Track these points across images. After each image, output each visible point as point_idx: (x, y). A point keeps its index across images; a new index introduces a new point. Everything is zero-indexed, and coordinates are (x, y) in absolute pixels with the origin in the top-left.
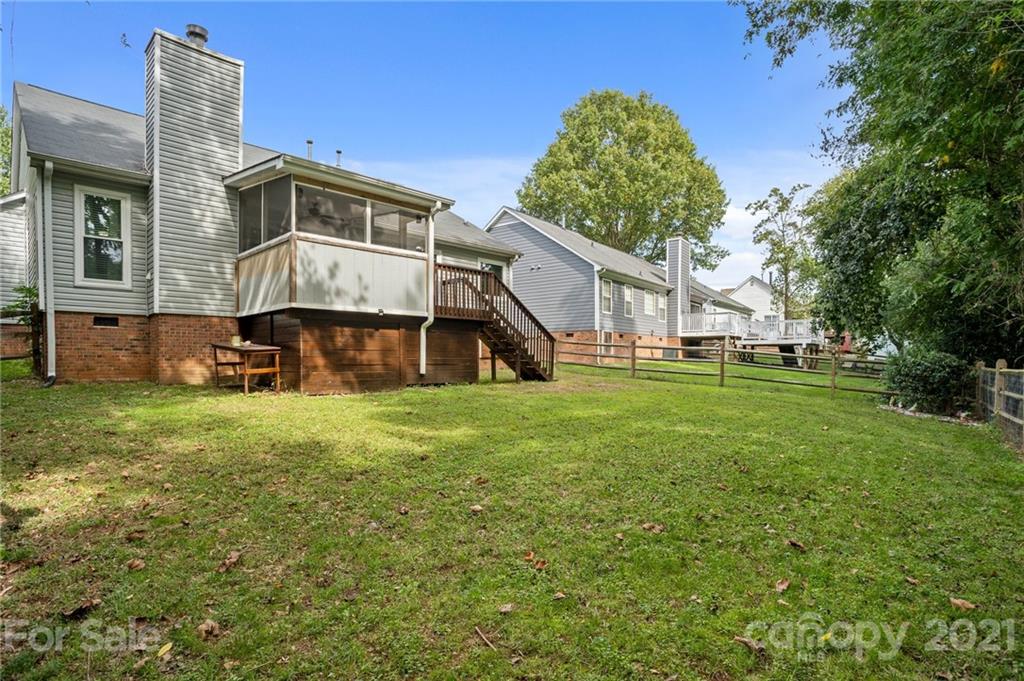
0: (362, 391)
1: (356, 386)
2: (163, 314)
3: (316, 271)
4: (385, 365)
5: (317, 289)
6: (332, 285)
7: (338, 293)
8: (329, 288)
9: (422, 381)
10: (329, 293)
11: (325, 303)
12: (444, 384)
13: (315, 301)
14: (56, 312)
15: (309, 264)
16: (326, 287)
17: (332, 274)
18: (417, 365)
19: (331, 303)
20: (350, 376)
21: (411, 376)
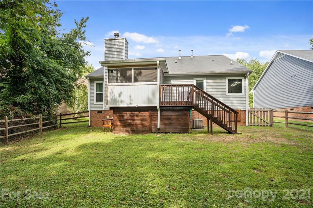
0: (133, 134)
1: (131, 132)
2: (105, 110)
3: (114, 95)
4: (142, 125)
5: (115, 101)
6: (120, 99)
7: (122, 102)
8: (119, 100)
9: (159, 131)
10: (118, 102)
11: (117, 105)
12: (170, 133)
13: (113, 104)
14: (91, 111)
15: (112, 93)
16: (117, 100)
17: (120, 96)
18: (156, 125)
19: (119, 104)
20: (128, 129)
21: (153, 129)
